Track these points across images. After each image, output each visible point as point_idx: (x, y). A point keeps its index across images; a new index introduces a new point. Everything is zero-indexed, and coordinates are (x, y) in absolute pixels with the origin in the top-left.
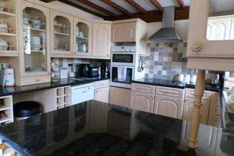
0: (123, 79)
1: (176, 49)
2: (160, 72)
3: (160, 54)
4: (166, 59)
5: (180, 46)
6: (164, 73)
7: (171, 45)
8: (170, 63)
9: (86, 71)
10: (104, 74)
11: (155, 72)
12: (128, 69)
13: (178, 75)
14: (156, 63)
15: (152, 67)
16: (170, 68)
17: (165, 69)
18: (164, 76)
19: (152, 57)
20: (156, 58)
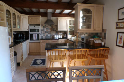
0: (36, 39)
1: (52, 27)
2: (47, 35)
3: (47, 29)
4: (49, 30)
5: (54, 26)
6: (49, 35)
7: (50, 26)
8: (51, 32)
9: (19, 37)
10: (24, 38)
11: (45, 35)
12: (37, 35)
13: (54, 36)
14: (45, 32)
15: (44, 34)
16: (51, 33)
17: (49, 34)
18: (49, 36)
19: (44, 30)
20: (45, 30)
